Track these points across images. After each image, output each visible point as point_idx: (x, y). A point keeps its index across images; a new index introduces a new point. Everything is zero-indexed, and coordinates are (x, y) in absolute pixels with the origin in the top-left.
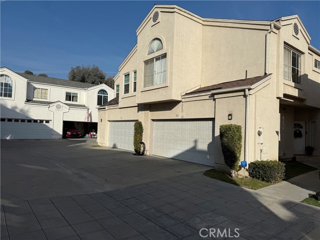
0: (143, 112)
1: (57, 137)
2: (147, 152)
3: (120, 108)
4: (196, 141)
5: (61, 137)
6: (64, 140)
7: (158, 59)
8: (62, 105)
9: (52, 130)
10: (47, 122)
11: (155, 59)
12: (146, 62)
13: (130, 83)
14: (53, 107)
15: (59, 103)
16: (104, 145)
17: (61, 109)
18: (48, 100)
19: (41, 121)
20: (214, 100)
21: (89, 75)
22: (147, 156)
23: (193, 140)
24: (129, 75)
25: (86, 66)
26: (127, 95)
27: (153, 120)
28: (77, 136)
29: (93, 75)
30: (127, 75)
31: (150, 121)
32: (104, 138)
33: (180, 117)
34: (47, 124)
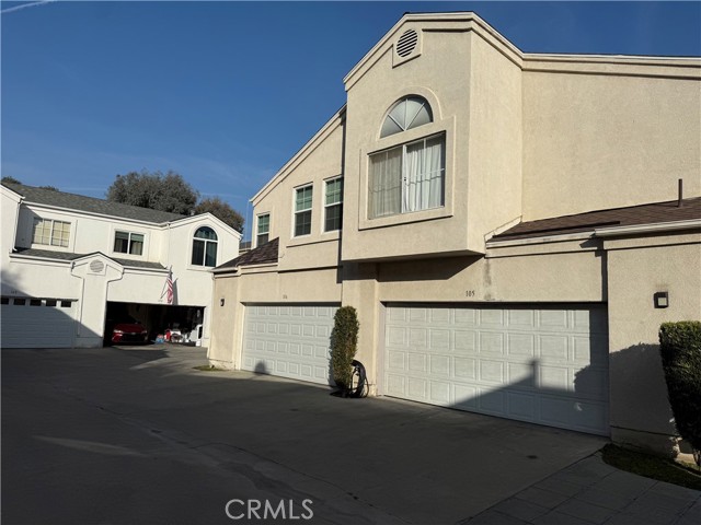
0: (357, 283)
1: (89, 344)
2: (372, 388)
3: (279, 272)
4: (534, 364)
5: (99, 343)
6: (108, 350)
7: (414, 146)
8: (105, 261)
9: (77, 325)
10: (67, 303)
11: (404, 147)
12: (376, 157)
13: (314, 209)
14: (83, 267)
15: (99, 258)
16: (228, 366)
17: (101, 273)
18: (69, 250)
19: (51, 302)
20: (602, 253)
21: (160, 193)
22: (372, 398)
23: (525, 358)
24: (311, 188)
25: (151, 172)
26: (304, 238)
27: (386, 304)
28: (139, 341)
29: (168, 192)
30: (305, 191)
31: (377, 306)
32: (229, 348)
33: (480, 298)
34: (65, 310)
